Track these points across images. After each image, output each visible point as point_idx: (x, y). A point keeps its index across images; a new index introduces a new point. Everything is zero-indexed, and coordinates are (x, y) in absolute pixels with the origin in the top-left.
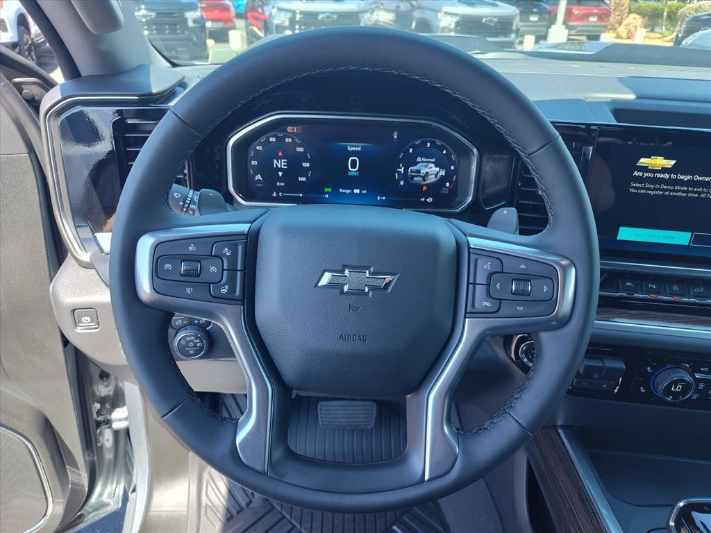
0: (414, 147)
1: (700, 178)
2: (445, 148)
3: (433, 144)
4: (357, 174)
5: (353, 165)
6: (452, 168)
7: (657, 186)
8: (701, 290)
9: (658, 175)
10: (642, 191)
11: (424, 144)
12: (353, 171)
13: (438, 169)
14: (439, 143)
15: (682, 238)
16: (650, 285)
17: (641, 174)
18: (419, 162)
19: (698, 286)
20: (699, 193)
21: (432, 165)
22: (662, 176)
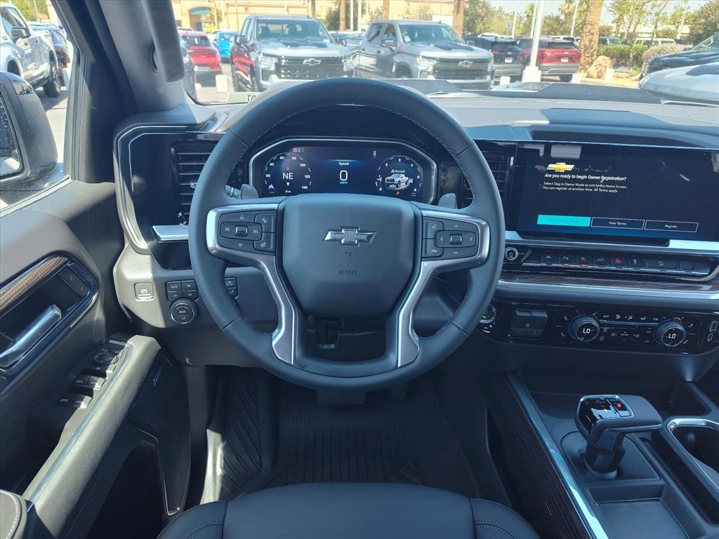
0: (389, 162)
1: (592, 178)
2: (413, 163)
3: (403, 159)
4: (346, 183)
5: (344, 176)
6: (418, 177)
7: (563, 184)
8: (601, 260)
9: (563, 176)
10: (552, 188)
11: (396, 159)
12: (343, 181)
13: (407, 178)
14: (407, 159)
15: (584, 222)
16: (564, 258)
17: (550, 176)
18: (393, 173)
19: (600, 257)
20: (593, 188)
21: (403, 175)
22: (565, 176)
